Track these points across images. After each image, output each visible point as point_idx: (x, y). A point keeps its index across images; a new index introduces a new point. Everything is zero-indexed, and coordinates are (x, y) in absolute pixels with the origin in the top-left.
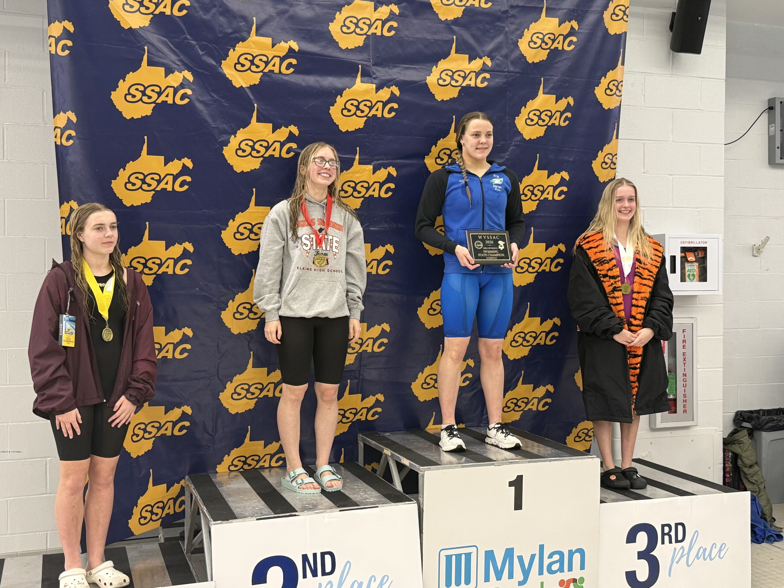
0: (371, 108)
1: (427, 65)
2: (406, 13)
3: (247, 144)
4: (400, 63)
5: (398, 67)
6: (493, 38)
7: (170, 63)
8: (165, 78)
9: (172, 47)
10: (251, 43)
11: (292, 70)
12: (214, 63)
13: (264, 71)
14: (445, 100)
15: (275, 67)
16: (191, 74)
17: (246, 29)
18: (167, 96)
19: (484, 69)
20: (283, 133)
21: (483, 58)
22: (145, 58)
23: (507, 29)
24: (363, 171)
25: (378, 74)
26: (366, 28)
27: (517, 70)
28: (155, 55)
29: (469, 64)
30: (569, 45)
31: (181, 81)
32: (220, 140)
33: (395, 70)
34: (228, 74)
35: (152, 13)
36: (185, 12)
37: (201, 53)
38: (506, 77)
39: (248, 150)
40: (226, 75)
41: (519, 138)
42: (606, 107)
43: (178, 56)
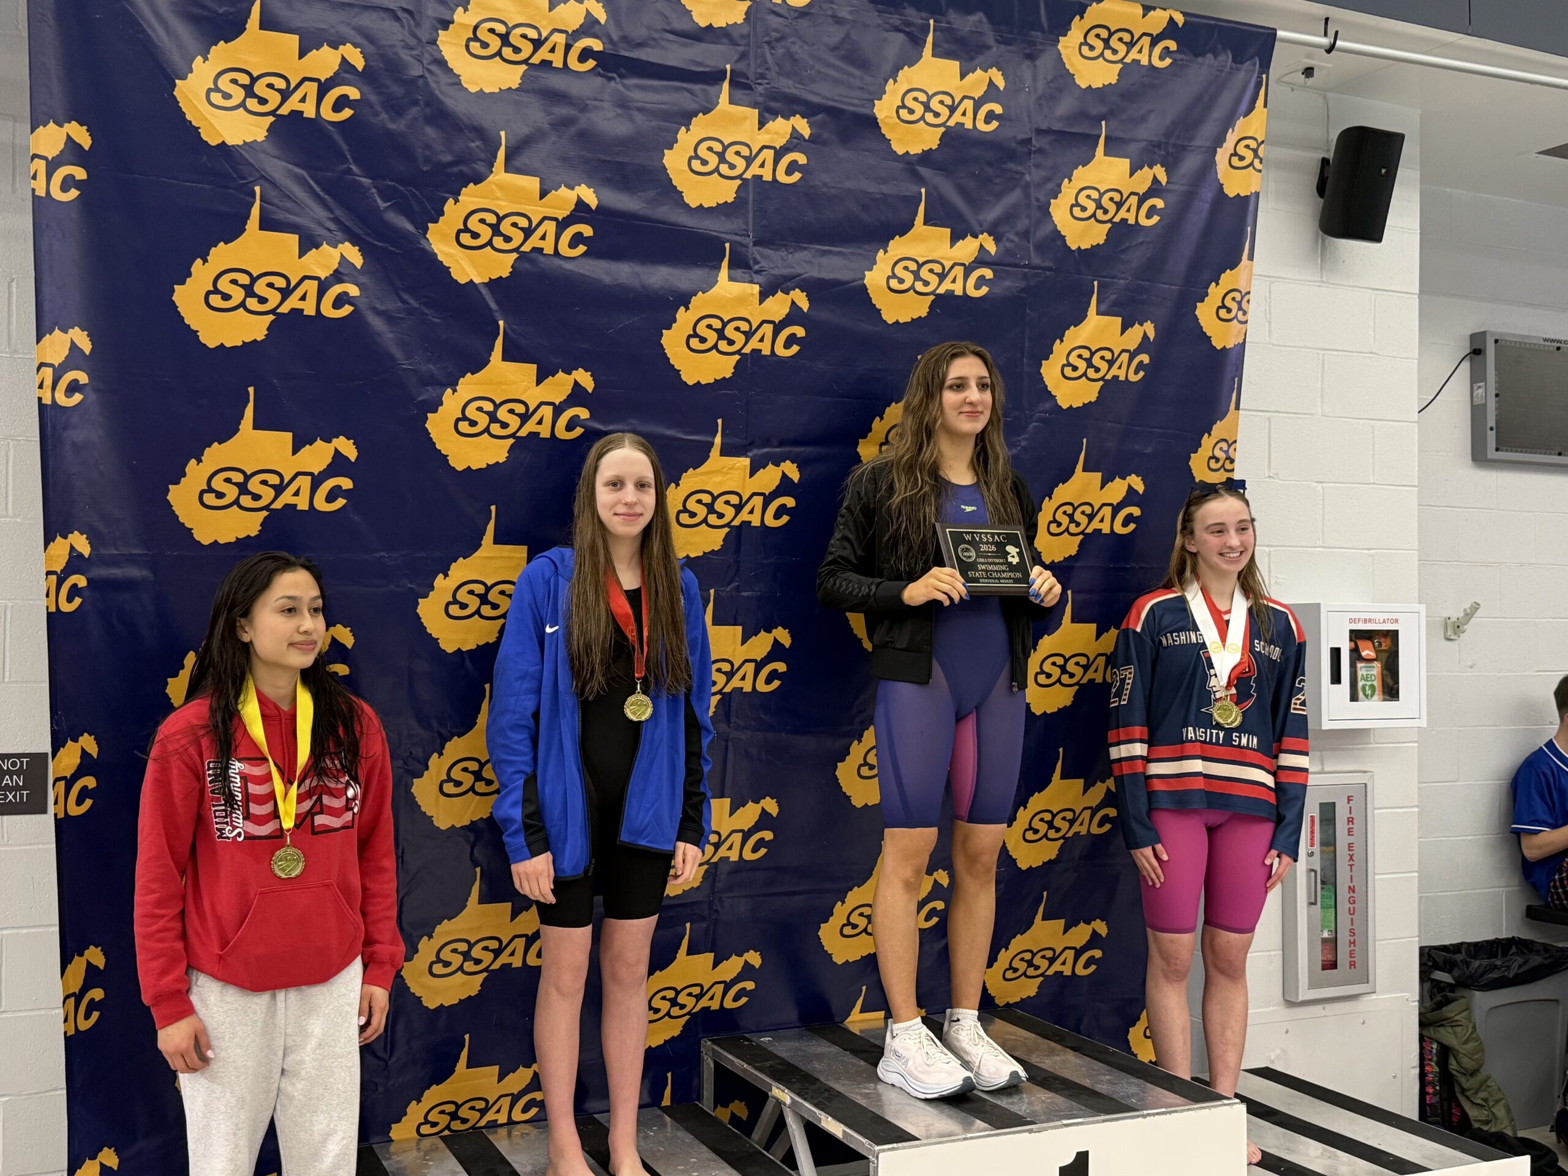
0: (748, 335)
1: (866, 247)
2: (825, 135)
3: (480, 409)
4: (810, 242)
5: (805, 249)
6: (999, 196)
7: (312, 225)
8: (300, 257)
9: (317, 189)
10: (494, 187)
11: (582, 249)
12: (410, 227)
13: (522, 249)
14: (901, 321)
15: (545, 240)
16: (359, 250)
17: (483, 156)
18: (303, 298)
19: (983, 258)
20: (560, 386)
21: (980, 236)
22: (255, 211)
23: (1027, 177)
24: (730, 469)
25: (764, 263)
26: (741, 164)
27: (1048, 264)
28: (278, 207)
29: (951, 247)
30: (1149, 216)
31: (336, 266)
32: (420, 399)
33: (800, 255)
34: (441, 252)
35: (273, 113)
36: (347, 113)
37: (382, 205)
38: (1025, 277)
39: (483, 421)
40: (436, 255)
41: (1047, 406)
42: (1218, 344)
43: (331, 211)
